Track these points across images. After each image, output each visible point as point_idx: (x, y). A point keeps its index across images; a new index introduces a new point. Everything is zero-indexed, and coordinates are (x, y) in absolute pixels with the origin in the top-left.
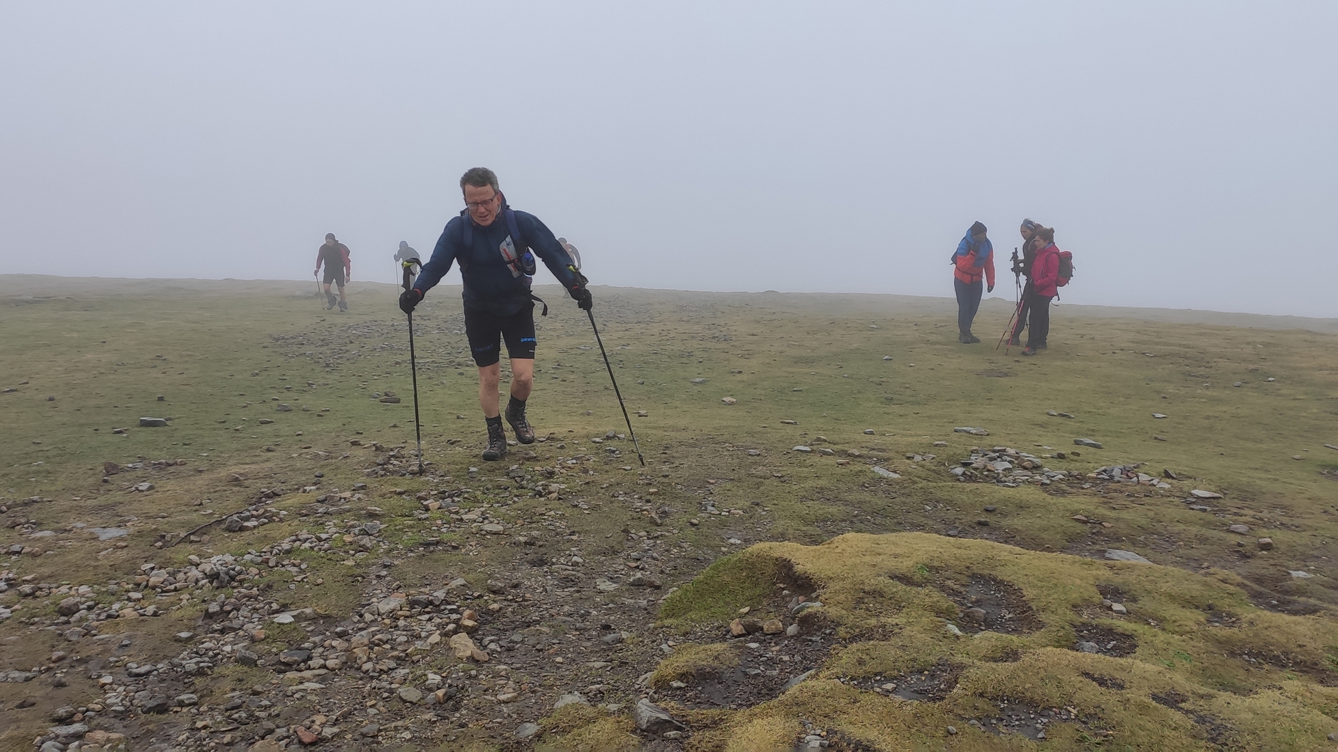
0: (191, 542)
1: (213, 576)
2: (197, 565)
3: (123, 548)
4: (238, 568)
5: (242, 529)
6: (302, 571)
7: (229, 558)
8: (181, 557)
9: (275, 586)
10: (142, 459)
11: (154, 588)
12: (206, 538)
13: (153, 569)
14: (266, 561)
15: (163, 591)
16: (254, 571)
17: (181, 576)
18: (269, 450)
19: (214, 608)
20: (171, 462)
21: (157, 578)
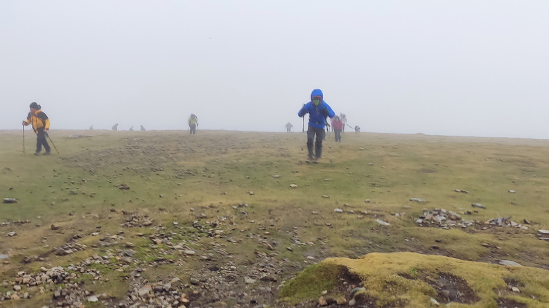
0: (40, 261)
1: (54, 278)
2: (45, 272)
3: (7, 264)
4: (66, 273)
5: (65, 254)
6: (97, 274)
7: (61, 269)
8: (37, 268)
9: (85, 282)
10: (8, 220)
11: (26, 284)
12: (47, 258)
13: (24, 274)
14: (79, 270)
15: (30, 286)
16: (74, 274)
17: (38, 278)
18: (70, 215)
19: (57, 294)
20: (23, 221)
21: (27, 278)
